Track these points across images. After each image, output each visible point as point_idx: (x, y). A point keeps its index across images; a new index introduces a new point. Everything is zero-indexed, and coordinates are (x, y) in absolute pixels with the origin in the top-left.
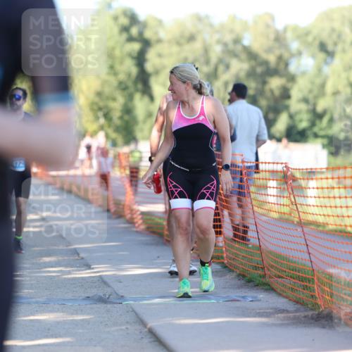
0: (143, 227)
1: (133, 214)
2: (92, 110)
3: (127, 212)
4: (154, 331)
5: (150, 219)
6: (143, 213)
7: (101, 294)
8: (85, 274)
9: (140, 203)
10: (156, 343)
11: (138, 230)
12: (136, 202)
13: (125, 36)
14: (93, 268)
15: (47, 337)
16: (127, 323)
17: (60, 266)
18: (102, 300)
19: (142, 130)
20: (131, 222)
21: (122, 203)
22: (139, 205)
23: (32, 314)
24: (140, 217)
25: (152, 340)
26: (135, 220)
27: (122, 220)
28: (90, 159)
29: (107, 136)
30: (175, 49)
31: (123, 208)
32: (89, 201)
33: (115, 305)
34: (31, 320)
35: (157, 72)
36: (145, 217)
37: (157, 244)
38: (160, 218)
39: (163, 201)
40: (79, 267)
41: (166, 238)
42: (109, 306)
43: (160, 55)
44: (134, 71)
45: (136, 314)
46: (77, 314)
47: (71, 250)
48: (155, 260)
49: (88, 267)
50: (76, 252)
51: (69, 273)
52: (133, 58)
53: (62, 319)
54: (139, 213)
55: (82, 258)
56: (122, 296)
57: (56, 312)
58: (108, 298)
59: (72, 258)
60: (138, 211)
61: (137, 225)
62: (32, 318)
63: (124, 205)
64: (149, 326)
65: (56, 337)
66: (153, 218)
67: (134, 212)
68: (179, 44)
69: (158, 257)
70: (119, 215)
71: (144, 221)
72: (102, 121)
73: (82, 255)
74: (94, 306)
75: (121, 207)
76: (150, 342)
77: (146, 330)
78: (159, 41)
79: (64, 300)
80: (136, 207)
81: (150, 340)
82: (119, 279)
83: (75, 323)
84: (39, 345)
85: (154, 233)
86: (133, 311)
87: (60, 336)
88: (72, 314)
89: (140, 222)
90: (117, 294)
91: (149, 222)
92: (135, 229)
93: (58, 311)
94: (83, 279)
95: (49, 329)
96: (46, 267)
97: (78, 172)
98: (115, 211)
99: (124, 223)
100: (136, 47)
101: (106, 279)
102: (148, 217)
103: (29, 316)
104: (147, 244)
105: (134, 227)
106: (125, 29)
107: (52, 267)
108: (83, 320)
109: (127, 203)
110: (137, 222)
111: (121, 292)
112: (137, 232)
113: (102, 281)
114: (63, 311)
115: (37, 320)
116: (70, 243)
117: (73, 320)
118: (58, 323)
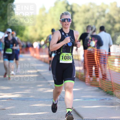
4: (75, 110)
15: (39, 112)
17: (43, 88)
25: (75, 113)
30: (83, 14)
33: (62, 101)
34: (34, 106)
35: (77, 22)
40: (50, 88)
42: (60, 102)
43: (78, 16)
46: (49, 104)
49: (53, 88)
50: (49, 83)
51: (46, 90)
57: (42, 103)
58: (60, 99)
62: (34, 105)
64: (74, 108)
65: (42, 112)
68: (84, 12)
69: (77, 85)
73: (51, 84)
76: (74, 114)
78: (78, 11)
79: (45, 99)
81: (74, 113)
87: (44, 112)
88: (47, 104)
90: (63, 98)
93: (43, 103)
95: (40, 109)
103: (33, 105)
106: (66, 7)
108: (51, 106)
114: (44, 103)
115: (36, 106)
116: (47, 80)
117: (48, 106)
118: (43, 107)
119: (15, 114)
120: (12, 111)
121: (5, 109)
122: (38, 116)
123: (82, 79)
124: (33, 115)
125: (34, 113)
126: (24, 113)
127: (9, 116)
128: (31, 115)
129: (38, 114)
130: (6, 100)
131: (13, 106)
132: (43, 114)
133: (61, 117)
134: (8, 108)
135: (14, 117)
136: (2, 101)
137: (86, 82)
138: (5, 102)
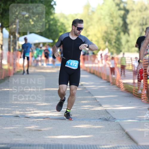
0: (124, 89)
1: (120, 84)
2: (103, 39)
3: (117, 83)
4: (128, 134)
5: (127, 86)
6: (124, 83)
7: (106, 117)
8: (99, 108)
9: (123, 79)
10: (129, 138)
11: (122, 90)
12: (121, 79)
13: (118, 8)
14: (102, 106)
15: (83, 135)
16: (117, 129)
17: (89, 105)
18: (106, 120)
19: (124, 48)
20: (119, 87)
21: (115, 79)
22: (122, 80)
23: (77, 125)
24: (123, 85)
26: (121, 86)
27: (115, 86)
28: (102, 60)
29: (109, 50)
30: (139, 13)
31: (116, 81)
32: (101, 78)
33: (112, 122)
34: (76, 128)
35: (131, 23)
36: (125, 85)
37: (130, 96)
38: (131, 85)
39: (133, 78)
40: (97, 105)
41: (134, 94)
42: (109, 122)
44: (121, 23)
45: (121, 126)
46: (96, 125)
47: (93, 98)
48: (129, 103)
49: (100, 105)
50: (95, 99)
51: (92, 108)
52: (121, 17)
53: (89, 127)
54: (122, 83)
55: (98, 102)
56: (115, 118)
58: (109, 119)
59: (93, 101)
60: (122, 82)
61: (121, 88)
62: (77, 126)
63: (116, 80)
64: (126, 131)
65: (87, 135)
66: (128, 85)
67: (120, 82)
68: (140, 11)
69: (130, 102)
70: (114, 84)
71: (125, 87)
72: (107, 44)
73: (98, 100)
74: (103, 122)
75: (115, 80)
76: (127, 138)
77: (125, 133)
78: (133, 10)
79: (90, 119)
80: (121, 81)
82: (114, 111)
83: (95, 129)
84: (80, 138)
85: (128, 92)
86: (119, 124)
88: (94, 125)
89: (123, 87)
90: (113, 117)
91: (127, 87)
92: (120, 90)
93: (88, 124)
94: (98, 110)
95: (84, 131)
96: (82, 105)
97: (97, 65)
98: (112, 82)
99: (116, 87)
100: (122, 12)
101: (108, 111)
102: (126, 85)
103: (75, 125)
104: (126, 96)
105: (120, 89)
106: (118, 5)
107: (85, 105)
108: (98, 128)
109: (117, 79)
110: (121, 87)
111: (114, 117)
112: (121, 91)
113: (106, 112)
114: (90, 124)
115: (79, 127)
116: (93, 95)
117: (94, 128)
118: (88, 129)
119: (53, 137)
120: (49, 133)
121: (41, 130)
122: (82, 140)
123: (137, 94)
124: (76, 139)
125: (77, 136)
126: (65, 135)
127: (47, 138)
128: (73, 139)
129: (82, 138)
130: (42, 119)
131: (51, 127)
132: (88, 137)
133: (111, 142)
134: (45, 129)
135: (51, 141)
136: (37, 120)
137: (142, 98)
138: (41, 121)
